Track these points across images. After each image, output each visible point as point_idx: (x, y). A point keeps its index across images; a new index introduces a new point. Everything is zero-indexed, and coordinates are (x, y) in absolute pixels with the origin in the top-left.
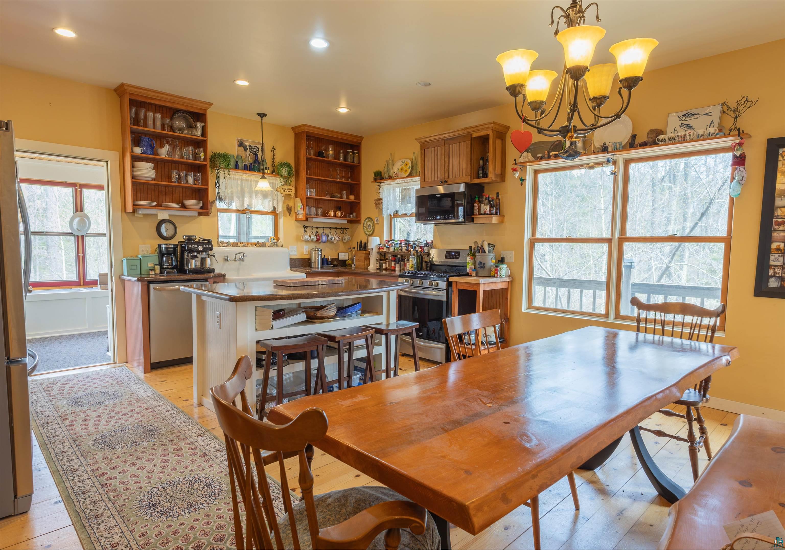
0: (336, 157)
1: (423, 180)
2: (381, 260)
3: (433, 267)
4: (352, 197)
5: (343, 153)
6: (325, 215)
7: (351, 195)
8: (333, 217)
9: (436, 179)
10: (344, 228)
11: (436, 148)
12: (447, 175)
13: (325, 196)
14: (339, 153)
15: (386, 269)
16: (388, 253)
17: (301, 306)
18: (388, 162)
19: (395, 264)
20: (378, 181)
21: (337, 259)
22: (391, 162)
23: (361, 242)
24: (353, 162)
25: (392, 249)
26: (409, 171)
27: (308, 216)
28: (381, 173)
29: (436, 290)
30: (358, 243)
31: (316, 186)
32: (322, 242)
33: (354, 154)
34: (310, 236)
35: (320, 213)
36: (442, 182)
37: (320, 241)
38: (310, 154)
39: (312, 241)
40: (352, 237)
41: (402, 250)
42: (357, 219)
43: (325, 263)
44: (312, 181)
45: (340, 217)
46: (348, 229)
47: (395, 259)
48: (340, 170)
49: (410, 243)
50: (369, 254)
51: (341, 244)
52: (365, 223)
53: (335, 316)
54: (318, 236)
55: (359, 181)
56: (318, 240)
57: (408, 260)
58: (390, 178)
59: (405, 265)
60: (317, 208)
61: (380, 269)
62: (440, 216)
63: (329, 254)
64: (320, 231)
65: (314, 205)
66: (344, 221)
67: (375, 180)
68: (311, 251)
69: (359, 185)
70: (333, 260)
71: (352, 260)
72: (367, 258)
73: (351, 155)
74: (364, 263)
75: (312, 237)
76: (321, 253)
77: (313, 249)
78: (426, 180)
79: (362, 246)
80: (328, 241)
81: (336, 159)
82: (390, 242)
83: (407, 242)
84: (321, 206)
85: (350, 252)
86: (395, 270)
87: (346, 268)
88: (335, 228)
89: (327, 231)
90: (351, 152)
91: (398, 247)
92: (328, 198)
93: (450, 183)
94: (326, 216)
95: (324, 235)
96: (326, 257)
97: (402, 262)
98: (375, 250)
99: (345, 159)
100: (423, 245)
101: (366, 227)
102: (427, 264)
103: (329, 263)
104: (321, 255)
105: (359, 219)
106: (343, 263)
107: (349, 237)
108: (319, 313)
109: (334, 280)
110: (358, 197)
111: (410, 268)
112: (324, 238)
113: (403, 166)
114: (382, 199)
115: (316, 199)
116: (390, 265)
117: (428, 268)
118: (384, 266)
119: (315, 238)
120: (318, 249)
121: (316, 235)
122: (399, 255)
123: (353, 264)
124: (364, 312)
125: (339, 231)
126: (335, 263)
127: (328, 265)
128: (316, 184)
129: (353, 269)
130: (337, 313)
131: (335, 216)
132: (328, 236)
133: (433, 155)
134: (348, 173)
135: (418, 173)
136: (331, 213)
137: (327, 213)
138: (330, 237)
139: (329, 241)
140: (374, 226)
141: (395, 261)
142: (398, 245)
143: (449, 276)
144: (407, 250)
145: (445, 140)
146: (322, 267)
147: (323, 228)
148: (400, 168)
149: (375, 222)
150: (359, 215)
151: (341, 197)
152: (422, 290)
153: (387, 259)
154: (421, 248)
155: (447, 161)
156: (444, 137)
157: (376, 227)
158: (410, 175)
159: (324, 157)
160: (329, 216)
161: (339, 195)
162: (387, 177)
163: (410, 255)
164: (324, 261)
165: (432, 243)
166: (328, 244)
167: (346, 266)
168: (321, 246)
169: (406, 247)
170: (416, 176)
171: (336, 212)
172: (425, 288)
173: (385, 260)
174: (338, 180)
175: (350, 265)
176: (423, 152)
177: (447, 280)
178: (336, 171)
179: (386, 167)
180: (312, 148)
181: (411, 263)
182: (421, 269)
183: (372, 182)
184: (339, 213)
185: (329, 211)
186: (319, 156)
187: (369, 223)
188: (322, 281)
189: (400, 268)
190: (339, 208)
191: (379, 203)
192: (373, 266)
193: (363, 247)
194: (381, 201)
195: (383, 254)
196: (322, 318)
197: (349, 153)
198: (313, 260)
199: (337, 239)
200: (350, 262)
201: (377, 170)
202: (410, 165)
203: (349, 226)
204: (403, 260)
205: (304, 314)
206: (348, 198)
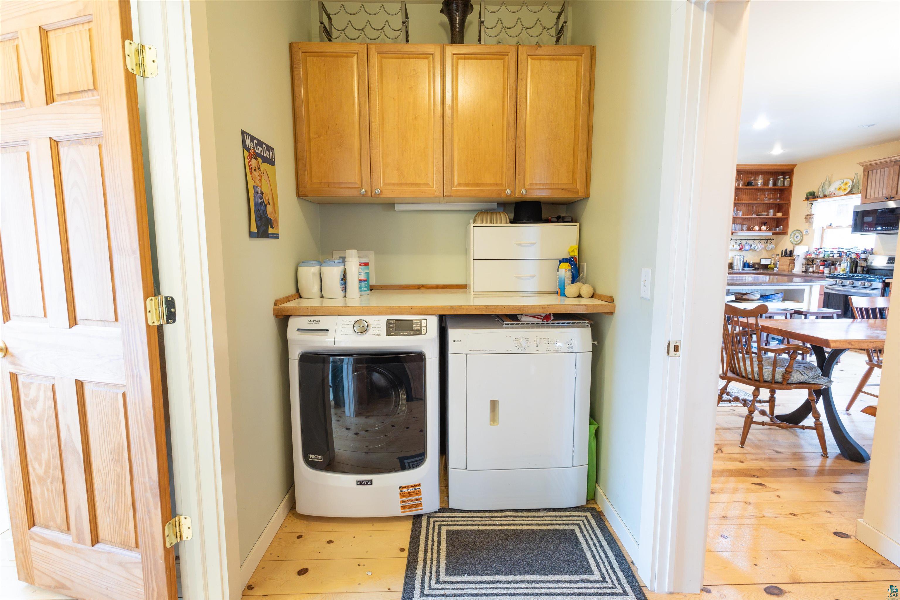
0: (766, 183)
1: (865, 196)
2: (808, 265)
3: (871, 271)
4: (779, 215)
5: (774, 179)
6: (749, 229)
7: (778, 212)
8: (758, 231)
9: (880, 196)
10: (769, 239)
11: (883, 170)
12: (894, 192)
13: (751, 215)
14: (769, 180)
15: (813, 272)
16: (817, 259)
17: (730, 291)
18: (824, 183)
19: (824, 268)
20: (810, 200)
21: (759, 264)
22: (827, 183)
23: (786, 250)
24: (784, 185)
25: (821, 256)
26: (849, 189)
27: (734, 231)
28: (814, 193)
29: (870, 289)
30: (782, 251)
31: (743, 208)
32: (745, 250)
33: (784, 178)
34: (733, 246)
35: (745, 228)
36: (888, 198)
37: (743, 250)
38: (739, 185)
39: (735, 250)
40: (776, 246)
41: (833, 256)
42: (783, 232)
43: (746, 266)
44: (739, 205)
45: (766, 231)
46: (773, 239)
47: (824, 264)
48: (768, 194)
49: (843, 250)
50: (795, 259)
51: (764, 252)
52: (793, 234)
53: (759, 299)
54: (742, 246)
55: (789, 200)
56: (741, 249)
57: (840, 265)
58: (825, 196)
59: (836, 269)
60: (742, 225)
61: (806, 271)
62: (882, 227)
63: (751, 259)
64: (744, 242)
65: (740, 222)
66: (770, 234)
67: (807, 199)
68: (733, 257)
69: (788, 205)
70: (754, 264)
71: (775, 265)
72: (793, 262)
73: (781, 181)
74: (788, 267)
75: (735, 246)
76: (744, 258)
77: (736, 256)
78: (868, 197)
79: (787, 253)
80: (750, 249)
81: (765, 186)
82: (820, 250)
83: (841, 250)
84: (746, 223)
85: (773, 258)
86: (823, 273)
87: (768, 271)
88: (759, 239)
89: (750, 242)
90: (781, 178)
91: (829, 254)
92: (754, 216)
93: (897, 199)
94: (751, 230)
95: (748, 245)
96: (747, 262)
97: (833, 267)
98: (802, 256)
99: (775, 184)
100: (860, 252)
101: (793, 238)
102: (863, 269)
103: (750, 267)
104: (743, 261)
105: (785, 231)
106: (766, 267)
107: (773, 246)
108: (745, 297)
109: (759, 277)
110: (786, 213)
111: (841, 271)
112: (747, 247)
113: (842, 185)
114: (813, 215)
115: (741, 218)
116: (818, 268)
117: (865, 272)
118: (811, 270)
119: (738, 248)
120: (740, 255)
121: (739, 245)
122: (829, 260)
123: (776, 267)
124: (785, 299)
125: (763, 241)
126: (757, 266)
127: (749, 267)
128: (743, 207)
129: (775, 271)
130: (760, 298)
131: (760, 230)
132: (751, 246)
133: (878, 175)
134: (777, 194)
135: (860, 190)
136: (757, 228)
137: (752, 228)
138: (753, 246)
139: (754, 250)
140: (802, 237)
141: (824, 265)
142: (829, 253)
143: (886, 278)
144: (840, 256)
145: (895, 162)
146: (743, 269)
147: (747, 239)
148: (838, 187)
149: (804, 233)
150: (786, 227)
151: (768, 215)
152: (851, 289)
153: (815, 264)
154: (857, 254)
155: (896, 180)
156: (894, 159)
157: (805, 237)
158: (850, 193)
159: (753, 186)
160: (754, 230)
161: (765, 214)
162: (821, 195)
163: (842, 260)
164: (746, 265)
165: (872, 250)
166: (751, 252)
167: (768, 269)
168: (743, 253)
169: (839, 254)
170: (858, 193)
171: (761, 226)
172: (855, 287)
173: (813, 265)
174: (766, 202)
175: (773, 269)
176: (866, 174)
177: (884, 281)
178: (764, 195)
179: (821, 187)
180: (742, 180)
181: (843, 268)
182: (856, 272)
183: (804, 201)
184: (764, 228)
185: (754, 226)
186: (748, 185)
187: (797, 234)
188: (748, 277)
189: (830, 271)
190: (765, 224)
191: (810, 218)
192: (798, 268)
193: (789, 254)
194: (812, 216)
195: (811, 260)
196: (748, 300)
197: (779, 179)
198: (735, 264)
199: (760, 248)
200: (772, 266)
201: (810, 190)
202: (850, 183)
203: (774, 237)
204: (833, 264)
205: (734, 296)
206: (775, 215)
